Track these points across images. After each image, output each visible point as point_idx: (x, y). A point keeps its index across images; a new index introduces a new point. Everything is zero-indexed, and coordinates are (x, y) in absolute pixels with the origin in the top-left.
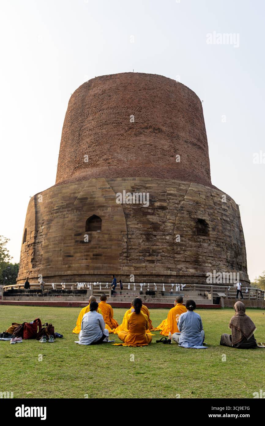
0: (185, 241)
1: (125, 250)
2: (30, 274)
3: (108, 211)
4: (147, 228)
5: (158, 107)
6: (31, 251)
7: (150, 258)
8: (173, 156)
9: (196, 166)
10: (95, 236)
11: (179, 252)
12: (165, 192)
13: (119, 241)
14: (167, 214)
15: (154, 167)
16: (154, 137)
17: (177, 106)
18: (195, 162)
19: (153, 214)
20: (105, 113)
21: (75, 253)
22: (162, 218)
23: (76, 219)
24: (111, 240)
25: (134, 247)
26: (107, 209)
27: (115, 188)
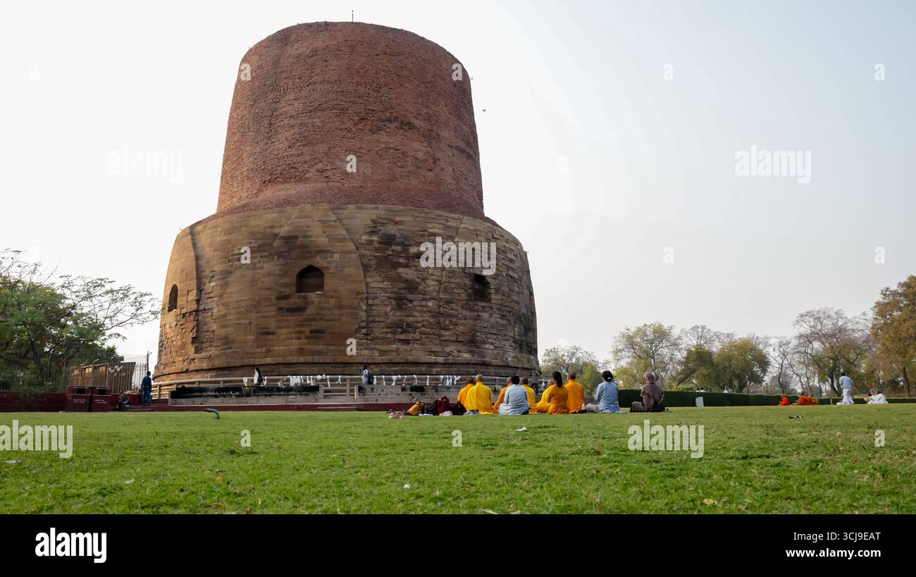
0: (456, 310)
1: (364, 324)
2: (190, 364)
3: (334, 259)
4: (399, 289)
5: (407, 85)
6: (191, 325)
8: (431, 170)
9: (464, 187)
10: (313, 301)
11: (447, 327)
12: (425, 231)
13: (354, 308)
15: (403, 187)
16: (402, 137)
18: (464, 181)
19: (406, 266)
20: (318, 89)
21: (279, 327)
23: (277, 272)
24: (340, 307)
25: (377, 319)
26: (332, 257)
27: (346, 222)
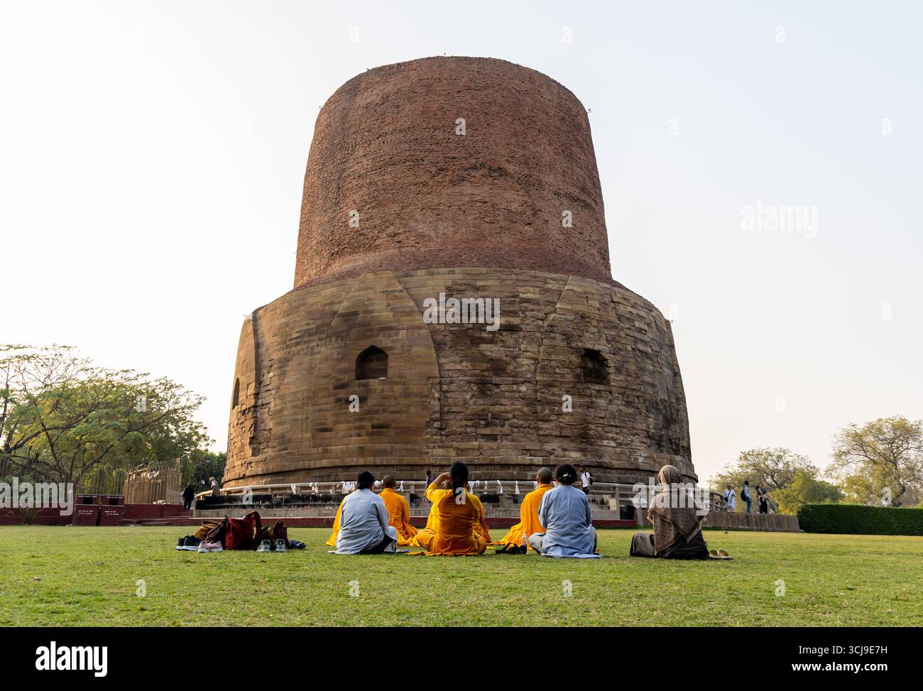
0: (559, 395)
1: (437, 415)
2: (247, 468)
3: (400, 337)
4: (482, 371)
5: (496, 124)
6: (249, 423)
7: (487, 431)
8: (529, 224)
9: (578, 244)
10: (376, 389)
11: (546, 418)
12: (515, 296)
13: (425, 396)
14: (521, 341)
15: (492, 247)
16: (491, 186)
17: (537, 120)
18: (577, 235)
19: (491, 341)
20: (389, 140)
21: (335, 422)
22: (511, 349)
23: (335, 356)
24: (407, 395)
25: (454, 409)
26: (397, 334)
27: (414, 291)
